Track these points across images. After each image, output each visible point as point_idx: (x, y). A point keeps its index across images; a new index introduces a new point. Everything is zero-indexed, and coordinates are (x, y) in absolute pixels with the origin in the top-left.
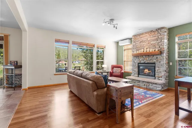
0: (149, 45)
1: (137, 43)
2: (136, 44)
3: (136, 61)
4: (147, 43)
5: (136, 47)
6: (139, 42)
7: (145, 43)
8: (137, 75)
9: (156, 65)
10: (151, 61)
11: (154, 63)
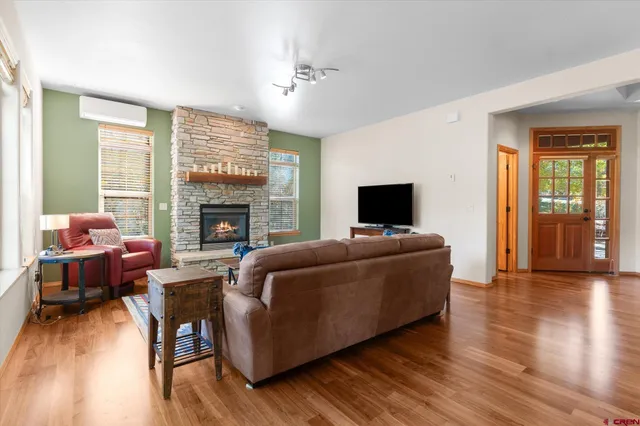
0: (233, 154)
1: (198, 137)
2: (196, 142)
3: (193, 199)
4: (231, 148)
5: (193, 151)
6: (203, 137)
7: (226, 148)
8: (198, 246)
9: (251, 211)
10: (241, 199)
11: (247, 206)
